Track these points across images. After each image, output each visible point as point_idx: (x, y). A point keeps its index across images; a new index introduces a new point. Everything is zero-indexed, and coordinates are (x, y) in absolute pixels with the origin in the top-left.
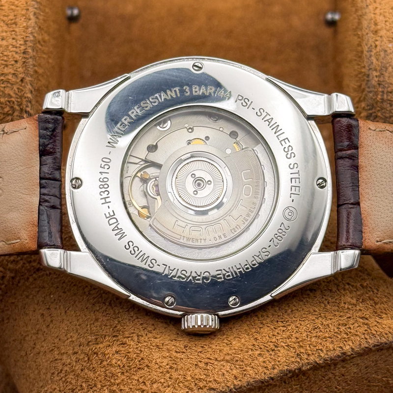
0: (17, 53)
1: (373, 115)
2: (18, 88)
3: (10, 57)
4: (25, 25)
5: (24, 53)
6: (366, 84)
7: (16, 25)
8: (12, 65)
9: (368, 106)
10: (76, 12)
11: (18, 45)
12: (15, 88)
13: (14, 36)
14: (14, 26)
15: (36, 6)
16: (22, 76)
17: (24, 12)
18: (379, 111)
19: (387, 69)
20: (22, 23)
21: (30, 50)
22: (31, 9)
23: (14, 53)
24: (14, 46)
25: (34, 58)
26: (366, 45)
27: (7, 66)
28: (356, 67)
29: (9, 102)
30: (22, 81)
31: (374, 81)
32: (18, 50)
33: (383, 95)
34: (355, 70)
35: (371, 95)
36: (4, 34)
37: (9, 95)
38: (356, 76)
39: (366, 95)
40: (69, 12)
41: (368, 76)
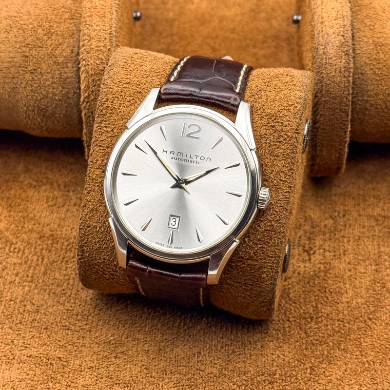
0: (106, 34)
1: (320, 72)
2: (107, 55)
3: (102, 36)
4: (110, 17)
5: (110, 34)
6: (316, 54)
7: (105, 17)
8: (103, 41)
9: (317, 66)
10: (139, 14)
11: (106, 29)
12: (105, 54)
13: (104, 24)
14: (104, 18)
15: (116, 6)
16: (109, 47)
17: (110, 10)
18: (323, 69)
19: (328, 44)
20: (108, 16)
21: (114, 32)
22: (114, 8)
23: (104, 34)
24: (104, 30)
25: (116, 37)
26: (317, 30)
27: (100, 41)
28: (310, 44)
29: (101, 63)
30: (109, 50)
31: (321, 52)
32: (106, 32)
33: (326, 60)
34: (310, 46)
35: (319, 60)
36: (98, 23)
37: (102, 58)
38: (311, 49)
39: (316, 60)
40: (134, 15)
41: (317, 49)
